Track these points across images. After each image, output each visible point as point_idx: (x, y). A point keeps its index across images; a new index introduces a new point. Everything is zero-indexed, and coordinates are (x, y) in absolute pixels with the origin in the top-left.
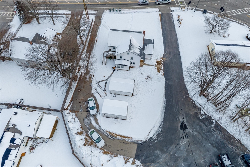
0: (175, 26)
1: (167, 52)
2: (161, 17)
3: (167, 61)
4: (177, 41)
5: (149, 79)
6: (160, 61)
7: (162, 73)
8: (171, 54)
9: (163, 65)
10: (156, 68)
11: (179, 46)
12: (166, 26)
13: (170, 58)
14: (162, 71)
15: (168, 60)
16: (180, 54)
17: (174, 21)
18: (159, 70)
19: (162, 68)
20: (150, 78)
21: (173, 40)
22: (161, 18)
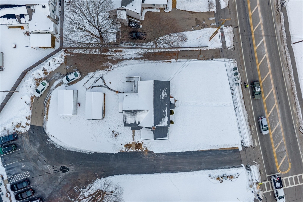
0: (211, 171)
1: (159, 156)
2: (229, 150)
3: (143, 156)
4: (179, 170)
5: (113, 135)
6: (141, 147)
7: (124, 150)
8: (155, 162)
9: (136, 151)
10: (131, 143)
11: (171, 172)
12: (210, 156)
13: (149, 159)
14: (126, 150)
15: (144, 158)
16: (157, 173)
17: (222, 168)
18: (128, 146)
19: (131, 150)
20: (116, 136)
21: (182, 166)
22: (227, 149)
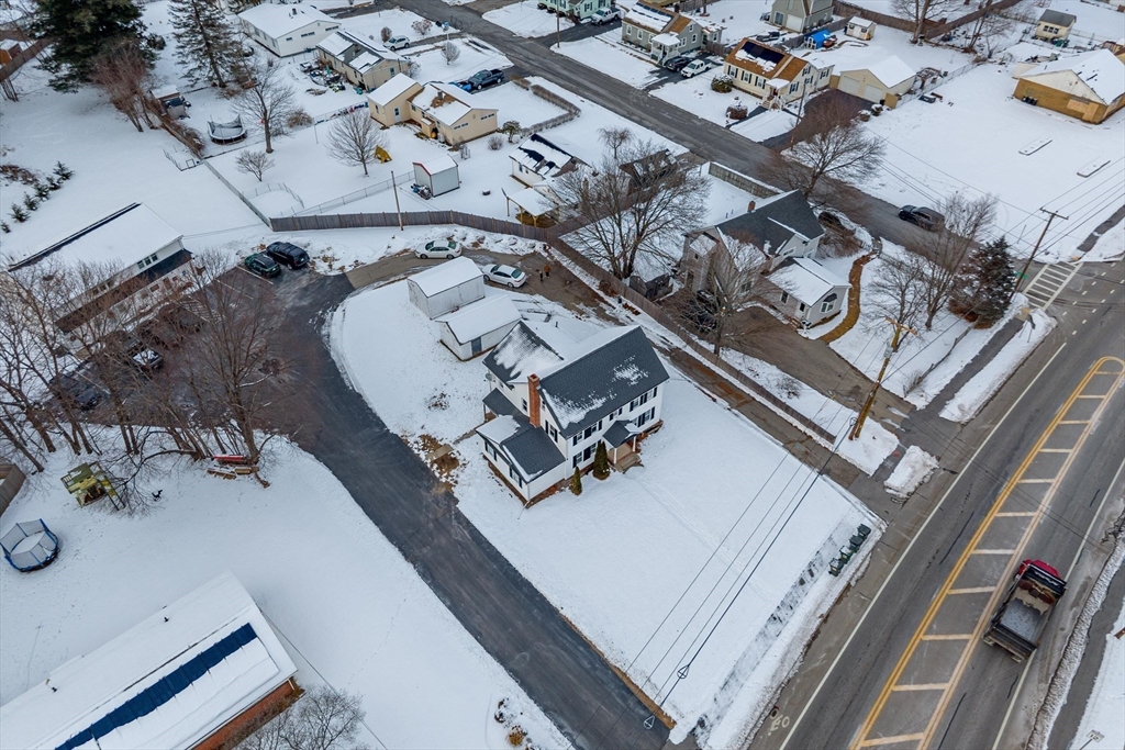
0: (523, 695)
1: (454, 523)
2: (640, 703)
4: (452, 601)
5: (436, 400)
6: (448, 470)
7: (411, 440)
8: (431, 525)
9: (429, 466)
10: (442, 443)
11: (429, 585)
12: (568, 658)
13: (427, 507)
14: (416, 446)
15: (424, 493)
16: (400, 549)
18: (430, 442)
19: (423, 455)
20: (436, 405)
21: (472, 598)
22: (636, 692)
